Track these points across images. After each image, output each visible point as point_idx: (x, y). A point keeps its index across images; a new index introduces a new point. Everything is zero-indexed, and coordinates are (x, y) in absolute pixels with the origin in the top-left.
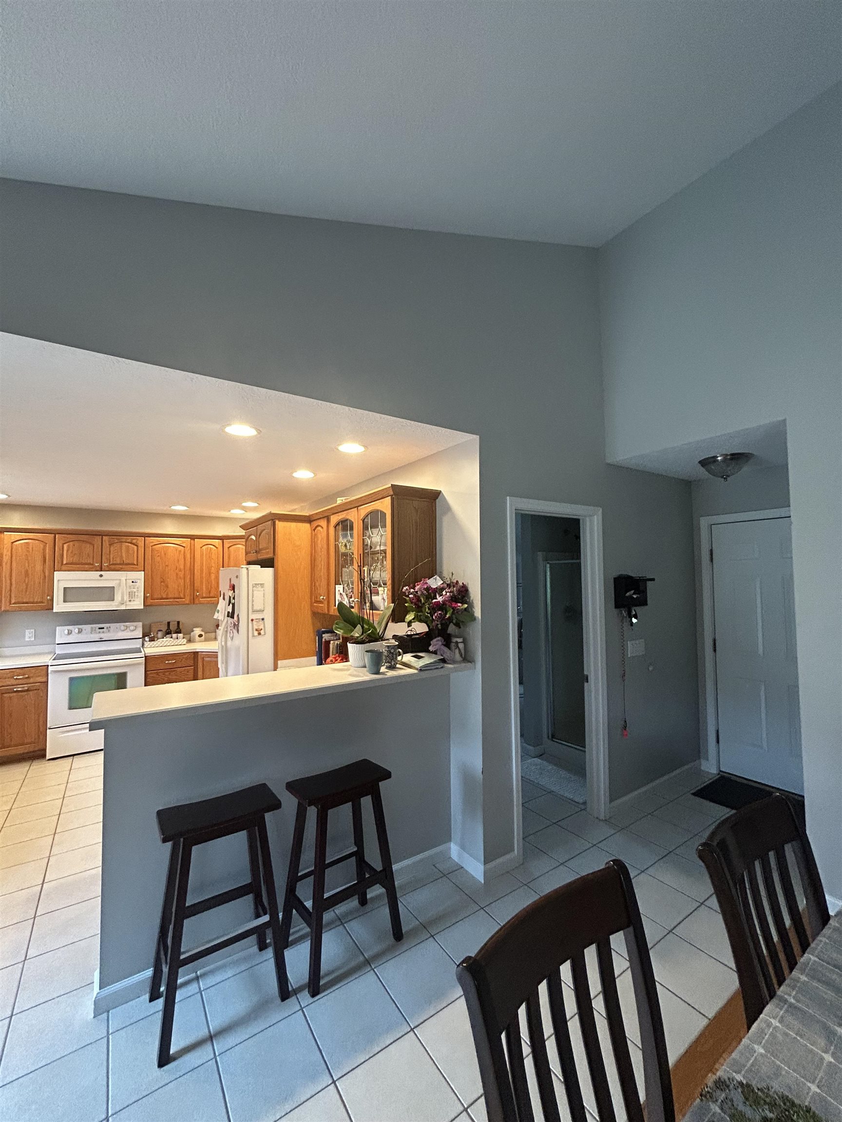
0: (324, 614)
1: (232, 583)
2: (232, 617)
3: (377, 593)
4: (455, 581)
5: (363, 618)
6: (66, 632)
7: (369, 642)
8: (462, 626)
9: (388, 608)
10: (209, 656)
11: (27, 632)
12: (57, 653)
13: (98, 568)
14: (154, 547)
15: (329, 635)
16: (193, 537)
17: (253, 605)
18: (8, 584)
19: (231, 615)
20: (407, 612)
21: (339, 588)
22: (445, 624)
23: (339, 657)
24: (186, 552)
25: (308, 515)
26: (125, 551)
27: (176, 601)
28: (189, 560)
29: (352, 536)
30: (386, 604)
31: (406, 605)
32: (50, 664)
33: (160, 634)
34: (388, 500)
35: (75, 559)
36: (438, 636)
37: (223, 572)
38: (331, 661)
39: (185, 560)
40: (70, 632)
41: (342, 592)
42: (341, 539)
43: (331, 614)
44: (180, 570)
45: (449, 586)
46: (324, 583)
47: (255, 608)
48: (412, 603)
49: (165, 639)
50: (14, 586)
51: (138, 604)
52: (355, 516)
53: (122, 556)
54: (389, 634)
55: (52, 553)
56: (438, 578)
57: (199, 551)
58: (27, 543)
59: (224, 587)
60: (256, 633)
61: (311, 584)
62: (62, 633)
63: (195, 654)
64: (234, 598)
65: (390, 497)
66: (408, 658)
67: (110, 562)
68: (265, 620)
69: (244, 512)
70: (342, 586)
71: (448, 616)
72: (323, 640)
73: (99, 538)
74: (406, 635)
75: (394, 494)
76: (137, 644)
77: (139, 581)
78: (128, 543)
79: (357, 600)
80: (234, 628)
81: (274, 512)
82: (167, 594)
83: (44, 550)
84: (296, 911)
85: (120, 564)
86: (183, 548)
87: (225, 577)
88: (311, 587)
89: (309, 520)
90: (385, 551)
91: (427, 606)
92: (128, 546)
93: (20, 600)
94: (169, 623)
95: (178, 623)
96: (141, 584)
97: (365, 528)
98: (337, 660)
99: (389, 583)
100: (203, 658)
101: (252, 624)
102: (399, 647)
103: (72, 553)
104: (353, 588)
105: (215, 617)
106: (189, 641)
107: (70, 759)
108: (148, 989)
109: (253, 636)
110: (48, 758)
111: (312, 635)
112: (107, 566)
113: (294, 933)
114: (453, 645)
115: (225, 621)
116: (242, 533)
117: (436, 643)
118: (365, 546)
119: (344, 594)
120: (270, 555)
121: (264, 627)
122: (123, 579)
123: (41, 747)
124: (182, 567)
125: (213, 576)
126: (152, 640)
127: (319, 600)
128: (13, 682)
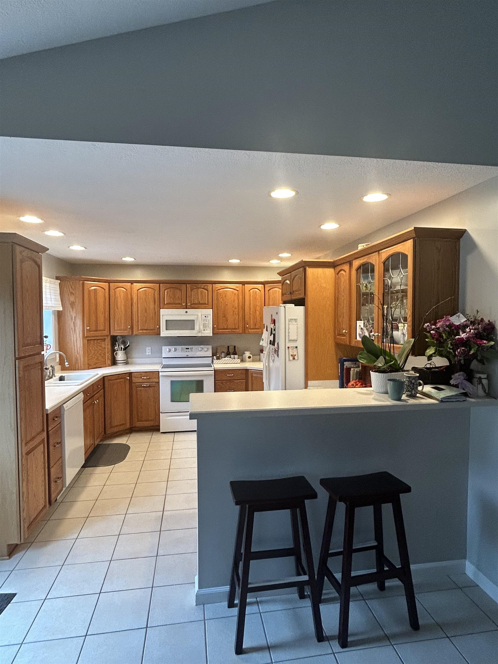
0: (345, 345)
1: (273, 318)
2: (274, 345)
3: (397, 329)
4: (480, 319)
5: (385, 351)
6: (168, 350)
7: (391, 371)
8: (485, 363)
9: (408, 342)
10: (256, 373)
11: (147, 348)
12: (163, 364)
13: (185, 307)
14: (218, 291)
15: (350, 363)
16: (243, 283)
17: (289, 336)
18: (137, 317)
19: (273, 343)
20: (427, 347)
21: (360, 324)
22: (469, 360)
23: (359, 382)
24: (239, 294)
25: (332, 261)
26: (201, 294)
27: (233, 331)
28: (241, 300)
29: (373, 278)
30: (406, 338)
31: (426, 340)
32: (160, 371)
33: (223, 355)
34: (410, 243)
35: (172, 301)
36: (460, 371)
37: (265, 309)
38: (353, 385)
39: (238, 300)
40: (170, 351)
41: (362, 327)
42: (362, 281)
43: (352, 345)
44: (235, 308)
45: (473, 323)
46: (346, 318)
47: (290, 338)
48: (433, 338)
49: (226, 359)
50: (139, 318)
51: (209, 333)
52: (378, 260)
53: (198, 298)
54: (408, 366)
55: (158, 296)
56: (461, 315)
57: (248, 293)
58: (145, 290)
59: (267, 321)
60: (291, 358)
61: (335, 319)
62: (165, 350)
63: (247, 370)
64: (275, 330)
65: (412, 240)
66: (428, 389)
67: (191, 302)
68: (298, 347)
69: (279, 261)
70: (363, 322)
71: (472, 352)
72: (345, 367)
73: (184, 286)
74: (425, 368)
75: (417, 236)
76: (208, 361)
77: (209, 316)
78: (202, 288)
79: (377, 334)
80: (275, 353)
81: (304, 260)
82: (227, 326)
83: (154, 295)
84: (327, 578)
85: (197, 304)
86: (237, 291)
87: (267, 313)
88: (335, 322)
89: (333, 265)
90: (404, 291)
91: (449, 342)
92: (202, 291)
93: (143, 328)
94: (228, 347)
95: (235, 347)
96: (210, 318)
97: (386, 270)
98: (357, 385)
99: (410, 319)
100: (252, 374)
101: (289, 350)
102: (419, 378)
103: (169, 296)
104: (373, 324)
105: (261, 344)
106: (242, 361)
107: (173, 434)
108: (227, 599)
109: (289, 360)
110: (161, 431)
111: (335, 362)
112: (190, 305)
113: (325, 594)
114: (475, 381)
115: (268, 347)
116: (279, 278)
117: (457, 378)
118: (385, 286)
119: (365, 329)
120: (302, 296)
121: (297, 353)
122: (200, 315)
123: (157, 424)
124: (237, 306)
125: (258, 313)
126: (218, 358)
127: (341, 333)
128: (141, 380)
